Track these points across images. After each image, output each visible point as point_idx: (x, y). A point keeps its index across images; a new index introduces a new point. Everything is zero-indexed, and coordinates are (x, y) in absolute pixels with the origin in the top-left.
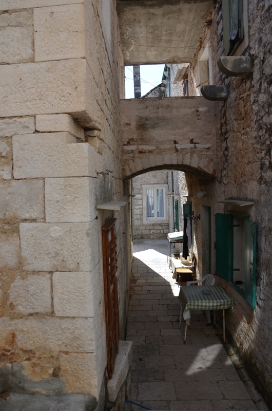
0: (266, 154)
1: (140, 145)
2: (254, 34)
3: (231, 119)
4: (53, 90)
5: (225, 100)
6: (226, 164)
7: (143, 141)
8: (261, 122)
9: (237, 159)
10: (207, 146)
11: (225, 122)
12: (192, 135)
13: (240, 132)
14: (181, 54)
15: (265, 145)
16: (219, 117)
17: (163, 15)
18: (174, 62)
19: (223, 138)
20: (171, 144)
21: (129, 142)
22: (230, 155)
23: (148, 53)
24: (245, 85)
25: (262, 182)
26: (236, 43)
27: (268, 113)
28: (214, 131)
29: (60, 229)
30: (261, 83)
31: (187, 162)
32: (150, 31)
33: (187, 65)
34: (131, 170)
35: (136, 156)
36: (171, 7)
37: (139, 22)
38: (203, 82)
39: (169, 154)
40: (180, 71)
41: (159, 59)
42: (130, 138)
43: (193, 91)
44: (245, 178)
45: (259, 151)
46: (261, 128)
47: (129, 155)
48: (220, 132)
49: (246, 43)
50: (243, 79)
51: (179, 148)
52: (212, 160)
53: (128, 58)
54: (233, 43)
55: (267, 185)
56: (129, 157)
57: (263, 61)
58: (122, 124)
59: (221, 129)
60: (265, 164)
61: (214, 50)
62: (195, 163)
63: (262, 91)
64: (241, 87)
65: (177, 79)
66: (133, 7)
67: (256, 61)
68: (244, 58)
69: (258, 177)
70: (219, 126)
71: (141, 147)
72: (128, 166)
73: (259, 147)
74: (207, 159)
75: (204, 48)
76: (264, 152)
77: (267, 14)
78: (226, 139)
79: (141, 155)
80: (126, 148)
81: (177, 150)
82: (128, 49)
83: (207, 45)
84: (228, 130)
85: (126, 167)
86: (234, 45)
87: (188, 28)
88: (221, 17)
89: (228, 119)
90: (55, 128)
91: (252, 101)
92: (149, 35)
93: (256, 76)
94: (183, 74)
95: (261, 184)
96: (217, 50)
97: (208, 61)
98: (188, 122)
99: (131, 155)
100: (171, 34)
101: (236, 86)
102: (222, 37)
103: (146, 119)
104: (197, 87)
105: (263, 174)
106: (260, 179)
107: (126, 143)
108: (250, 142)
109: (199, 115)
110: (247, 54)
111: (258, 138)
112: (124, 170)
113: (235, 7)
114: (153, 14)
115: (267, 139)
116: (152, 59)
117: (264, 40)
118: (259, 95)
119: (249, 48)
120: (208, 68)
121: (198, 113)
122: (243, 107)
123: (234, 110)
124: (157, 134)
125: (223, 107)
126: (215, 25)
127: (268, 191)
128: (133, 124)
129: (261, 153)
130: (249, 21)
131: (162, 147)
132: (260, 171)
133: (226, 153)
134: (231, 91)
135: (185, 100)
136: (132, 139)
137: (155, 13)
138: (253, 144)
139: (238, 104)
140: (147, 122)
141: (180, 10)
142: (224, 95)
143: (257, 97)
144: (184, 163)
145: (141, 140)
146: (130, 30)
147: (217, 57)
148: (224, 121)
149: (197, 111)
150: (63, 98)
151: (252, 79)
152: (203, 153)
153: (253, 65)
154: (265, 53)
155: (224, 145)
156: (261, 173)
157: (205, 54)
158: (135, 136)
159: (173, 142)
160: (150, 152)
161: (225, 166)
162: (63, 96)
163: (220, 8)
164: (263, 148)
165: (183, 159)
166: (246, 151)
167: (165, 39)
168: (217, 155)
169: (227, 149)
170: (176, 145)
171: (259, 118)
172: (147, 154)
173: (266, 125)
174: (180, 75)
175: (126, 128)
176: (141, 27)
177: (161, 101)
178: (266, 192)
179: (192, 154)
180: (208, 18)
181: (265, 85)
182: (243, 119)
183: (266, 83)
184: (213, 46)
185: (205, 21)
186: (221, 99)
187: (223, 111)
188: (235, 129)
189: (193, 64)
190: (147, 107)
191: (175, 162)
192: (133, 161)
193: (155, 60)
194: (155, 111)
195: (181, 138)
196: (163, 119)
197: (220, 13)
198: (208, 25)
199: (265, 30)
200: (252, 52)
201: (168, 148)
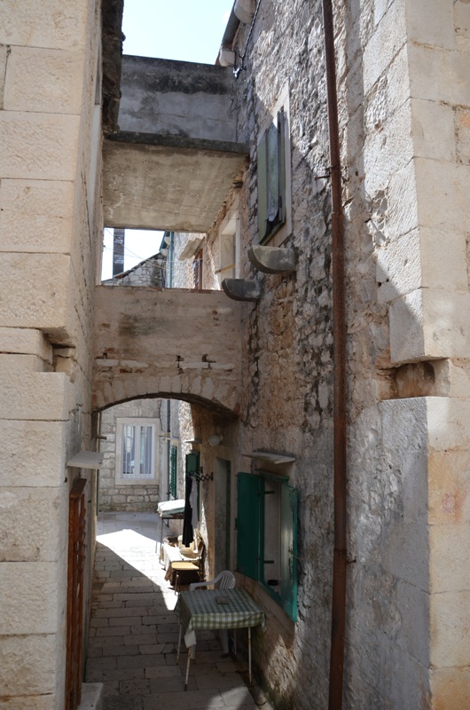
0: (312, 390)
1: (124, 359)
2: (300, 221)
3: (264, 331)
4: (20, 293)
5: (257, 301)
6: (256, 397)
7: (129, 352)
8: (306, 342)
9: (272, 392)
10: (228, 367)
11: (256, 334)
12: (206, 349)
13: (277, 352)
14: (193, 221)
15: (311, 376)
16: (248, 325)
17: (172, 166)
18: (183, 230)
19: (252, 357)
20: (171, 361)
21: (105, 354)
22: (261, 384)
23: (144, 213)
24: (286, 285)
25: (307, 430)
26: (275, 225)
27: (315, 332)
28: (239, 345)
29: (14, 496)
30: (307, 289)
31: (196, 390)
32: (150, 184)
33: (201, 236)
34: (106, 399)
35: (116, 376)
36: (184, 157)
37: (135, 170)
38: (226, 266)
39: (168, 377)
40: (191, 244)
41: (160, 224)
42: (108, 347)
43: (210, 278)
44: (283, 421)
45: (302, 383)
46: (306, 352)
47: (104, 374)
48: (248, 347)
49: (288, 230)
50: (283, 278)
51: (184, 368)
52: (235, 388)
53: (111, 217)
54: (270, 225)
55: (312, 434)
56: (105, 377)
57: (310, 260)
58: (96, 324)
59: (250, 343)
60: (310, 403)
61: (244, 226)
62: (208, 392)
63: (309, 300)
64: (280, 287)
65: (184, 256)
66: (128, 151)
67: (301, 258)
68: (285, 250)
69: (301, 422)
70: (247, 338)
71: (124, 363)
72: (103, 391)
73: (302, 377)
74: (227, 386)
75: (229, 219)
76: (309, 386)
77: (315, 202)
78: (257, 359)
79: (124, 375)
80: (100, 362)
81: (181, 372)
82: (112, 204)
83: (234, 216)
84: (260, 346)
85: (99, 394)
86: (272, 228)
87: (207, 187)
88: (256, 184)
89: (261, 329)
90: (18, 348)
91: (295, 311)
92: (147, 189)
93: (301, 277)
94: (195, 247)
95: (304, 431)
96: (249, 227)
97: (234, 236)
98: (200, 329)
99: (108, 374)
100: (181, 192)
101: (274, 284)
102: (256, 210)
103: (136, 320)
104: (216, 272)
105: (307, 418)
106: (303, 424)
107: (101, 355)
108: (291, 369)
109: (217, 320)
110: (289, 244)
111: (302, 365)
112: (94, 398)
113: (274, 178)
114: (157, 163)
115: (313, 368)
116: (148, 222)
117: (312, 232)
118: (305, 305)
119: (291, 237)
120: (234, 247)
121: (216, 316)
122: (282, 317)
123: (269, 319)
124: (151, 344)
125: (254, 310)
126: (247, 191)
127: (314, 442)
128: (115, 326)
129: (306, 386)
130: (293, 203)
131: (157, 365)
132: (303, 413)
133: (256, 380)
134: (267, 290)
135: (197, 295)
136: (111, 350)
137: (161, 162)
138: (294, 373)
139: (276, 311)
140: (136, 324)
141: (197, 164)
142: (255, 294)
143: (302, 306)
144: (191, 392)
145: (126, 351)
146: (119, 180)
147: (247, 236)
148: (254, 331)
149: (215, 313)
150: (33, 307)
151: (295, 280)
152: (221, 378)
153: (297, 262)
154: (312, 250)
155: (254, 367)
156: (305, 416)
157: (231, 226)
158: (116, 346)
159: (176, 358)
160: (139, 371)
161: (254, 400)
162: (34, 304)
163: (255, 170)
164: (308, 379)
165: (190, 385)
166: (285, 381)
167: (172, 197)
168: (242, 381)
169: (257, 374)
170: (181, 363)
171: (303, 337)
172: (133, 374)
173: (313, 349)
174: (191, 249)
175: (103, 332)
176: (136, 177)
177: (160, 293)
178: (312, 444)
179: (204, 378)
180: (238, 179)
181: (311, 293)
182: (282, 333)
183: (313, 290)
184: (243, 219)
185: (232, 181)
186: (251, 300)
187: (254, 317)
188: (271, 347)
189: (212, 237)
190: (138, 301)
191: (176, 390)
192: (111, 384)
193: (153, 225)
194: (150, 308)
195: (188, 353)
196: (163, 322)
197: (255, 177)
198: (237, 187)
199: (313, 220)
200: (297, 244)
201: (167, 366)
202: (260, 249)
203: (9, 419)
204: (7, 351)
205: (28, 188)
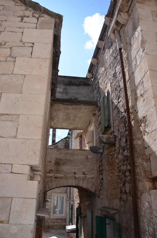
0: (123, 185)
1: (56, 173)
2: (116, 126)
3: (105, 164)
4: (24, 153)
5: (102, 153)
6: (102, 188)
7: (58, 171)
8: (120, 168)
9: (108, 186)
10: (92, 176)
11: (102, 165)
12: (84, 170)
13: (109, 171)
14: (79, 126)
15: (122, 180)
16: (98, 162)
17: (73, 109)
18: (76, 129)
19: (100, 173)
20: (72, 174)
21: (49, 172)
22: (104, 183)
23: (63, 124)
24: (112, 148)
25: (122, 200)
26: (107, 128)
27: (123, 164)
28: (96, 168)
29: (16, 228)
30: (119, 150)
31: (81, 185)
32: (65, 115)
33: (82, 131)
34: (49, 188)
35: (53, 179)
36: (76, 106)
37: (60, 110)
38: (90, 141)
39: (71, 180)
40: (78, 134)
41: (68, 127)
42: (51, 169)
43: (85, 145)
44: (112, 197)
45: (119, 183)
46: (120, 172)
47: (49, 179)
48: (99, 169)
49: (112, 129)
50: (111, 146)
51: (77, 177)
52: (94, 184)
53: (52, 125)
54: (106, 128)
55: (124, 202)
56: (49, 180)
57: (120, 139)
58: (47, 161)
59: (99, 168)
60: (122, 190)
61: (97, 128)
62: (85, 185)
63: (120, 153)
64: (110, 149)
65: (76, 138)
66: (59, 104)
67: (117, 139)
68: (111, 136)
69: (119, 197)
70: (98, 166)
71: (56, 175)
72: (48, 185)
73: (119, 181)
74: (92, 183)
75: (91, 126)
76: (122, 184)
77: (121, 120)
78: (102, 174)
79: (56, 179)
80: (48, 174)
81: (75, 178)
82: (53, 121)
83: (93, 125)
84: (103, 169)
85: (47, 186)
86: (106, 129)
87: (84, 115)
88: (100, 114)
89: (103, 163)
91: (116, 157)
92: (64, 116)
93: (117, 145)
94: (80, 135)
95: (121, 201)
96: (98, 128)
97: (93, 131)
98: (82, 163)
99: (50, 179)
100: (75, 117)
101: (108, 148)
102: (100, 123)
103: (60, 160)
104: (87, 143)
105: (122, 196)
106: (120, 198)
107: (48, 172)
108: (115, 177)
109: (88, 160)
110: (113, 134)
111: (119, 176)
112: (45, 187)
113: (107, 112)
114: (68, 108)
115: (123, 178)
116: (64, 127)
117: (120, 130)
118: (119, 155)
119: (113, 132)
120: (93, 135)
121: (88, 159)
122: (111, 159)
123: (106, 160)
124: (65, 168)
125: (100, 156)
126: (97, 116)
127: (125, 205)
128: (53, 162)
129: (121, 184)
130: (113, 120)
131: (67, 176)
132: (120, 194)
133: (102, 181)
134: (105, 150)
135: (81, 151)
136: (52, 170)
137: (69, 107)
138: (116, 179)
139: (109, 157)
140: (60, 161)
141: (81, 108)
142: (101, 151)
143: (118, 156)
144: (79, 185)
145: (57, 171)
146: (55, 113)
147: (98, 131)
148: (101, 164)
149: (87, 157)
150: (28, 157)
151: (115, 146)
152: (90, 180)
153: (115, 140)
154: (121, 136)
155: (101, 177)
156: (121, 195)
157: (92, 128)
158: (53, 169)
159: (74, 173)
160: (61, 178)
161: (101, 189)
162: (28, 156)
163: (100, 110)
164: (121, 182)
165: (79, 183)
166: (113, 182)
167: (72, 119)
168: (97, 181)
169: (102, 179)
170: (75, 175)
171: (119, 166)
172: (59, 179)
173: (122, 171)
174: (78, 135)
175: (49, 164)
176: (61, 112)
177: (68, 151)
178: (124, 206)
179: (83, 180)
180: (94, 112)
181: (121, 151)
182: (111, 165)
183: (122, 150)
184: (96, 126)
185: (92, 113)
186: (100, 153)
187: (101, 159)
188: (107, 170)
189: (85, 131)
190: (61, 153)
191: (74, 185)
192: (51, 182)
193: (66, 128)
194: (65, 156)
195: (78, 171)
196: (69, 161)
197: (100, 112)
198: (93, 115)
199: (121, 126)
200: (115, 134)
201: (71, 176)
202: (103, 136)
203: (17, 198)
204: (18, 173)
205: (28, 118)
